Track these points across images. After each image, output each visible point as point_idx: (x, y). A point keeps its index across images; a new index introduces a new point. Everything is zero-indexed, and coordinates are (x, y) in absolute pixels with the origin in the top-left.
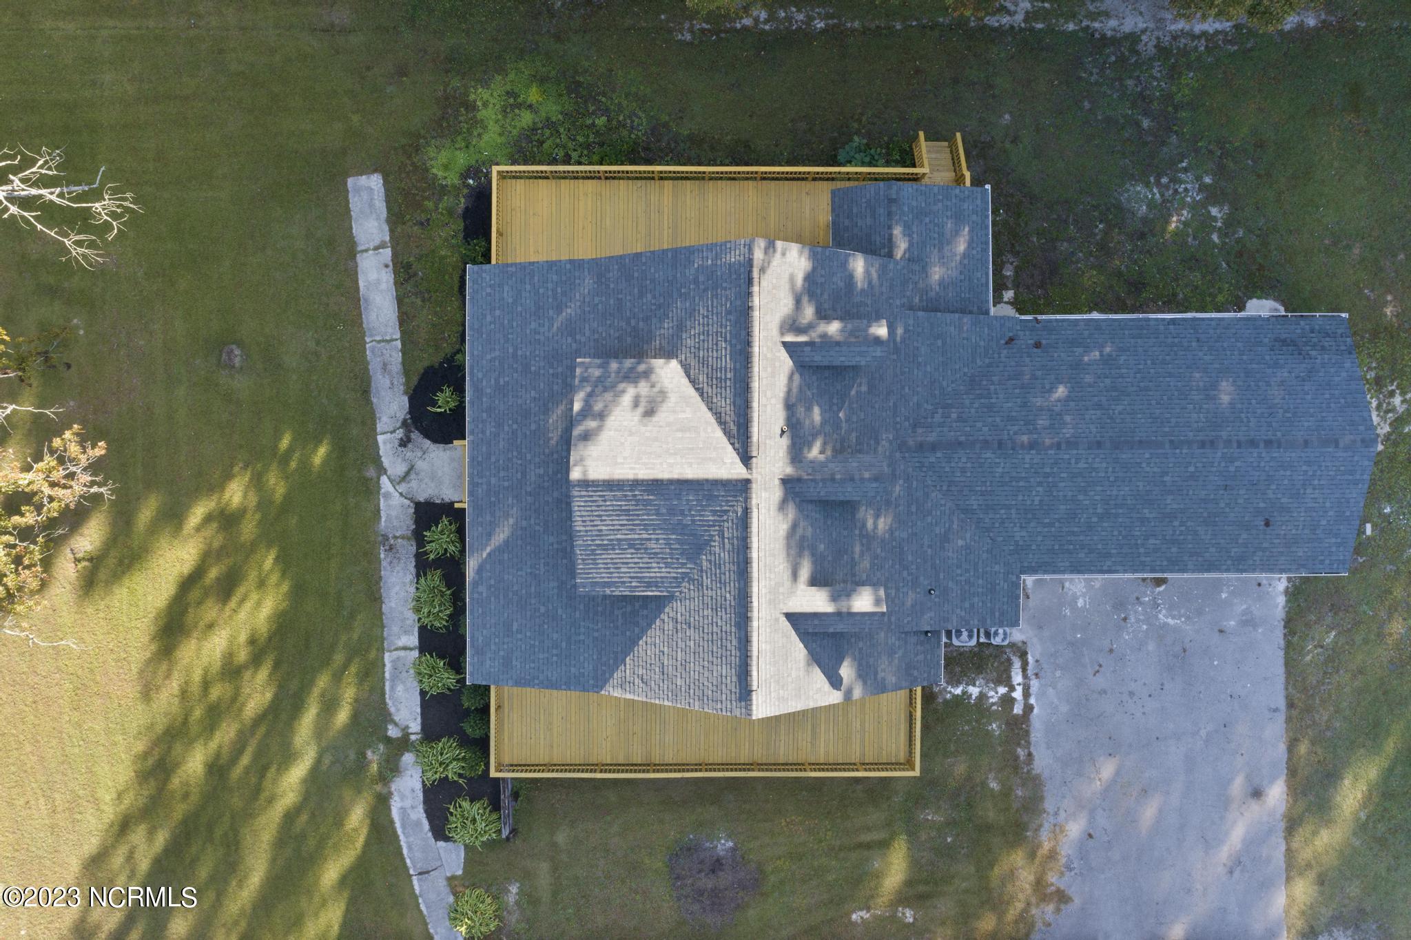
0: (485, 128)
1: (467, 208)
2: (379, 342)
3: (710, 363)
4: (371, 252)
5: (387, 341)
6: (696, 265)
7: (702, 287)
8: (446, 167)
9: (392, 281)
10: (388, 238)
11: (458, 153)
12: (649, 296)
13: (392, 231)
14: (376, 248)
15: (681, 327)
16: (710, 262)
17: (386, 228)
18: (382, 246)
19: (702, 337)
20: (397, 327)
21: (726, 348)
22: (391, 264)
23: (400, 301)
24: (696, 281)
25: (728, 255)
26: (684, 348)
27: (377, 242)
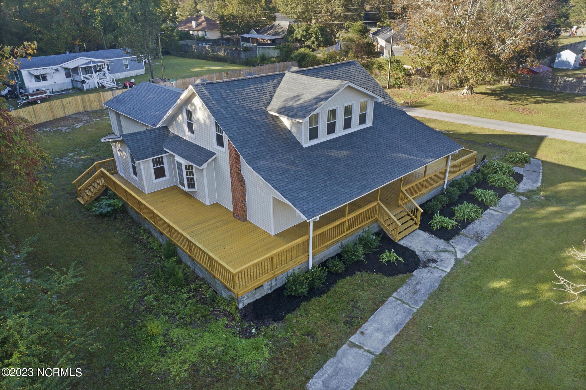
0: (205, 349)
1: (275, 320)
2: (407, 304)
3: (257, 95)
4: (366, 348)
5: (401, 301)
6: (219, 108)
7: (227, 105)
8: (257, 348)
9: (367, 324)
10: (345, 346)
11: (239, 349)
12: (247, 129)
13: (337, 348)
14: (360, 347)
15: (250, 111)
16: (213, 102)
17: (339, 352)
18: (353, 345)
19: (249, 101)
20: (387, 302)
21: (247, 90)
22: (358, 332)
23: (373, 312)
24: (226, 107)
25: (205, 94)
26: (259, 108)
27: (355, 350)
